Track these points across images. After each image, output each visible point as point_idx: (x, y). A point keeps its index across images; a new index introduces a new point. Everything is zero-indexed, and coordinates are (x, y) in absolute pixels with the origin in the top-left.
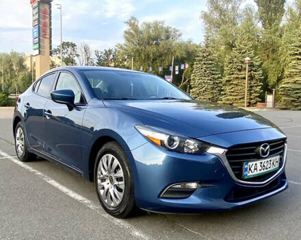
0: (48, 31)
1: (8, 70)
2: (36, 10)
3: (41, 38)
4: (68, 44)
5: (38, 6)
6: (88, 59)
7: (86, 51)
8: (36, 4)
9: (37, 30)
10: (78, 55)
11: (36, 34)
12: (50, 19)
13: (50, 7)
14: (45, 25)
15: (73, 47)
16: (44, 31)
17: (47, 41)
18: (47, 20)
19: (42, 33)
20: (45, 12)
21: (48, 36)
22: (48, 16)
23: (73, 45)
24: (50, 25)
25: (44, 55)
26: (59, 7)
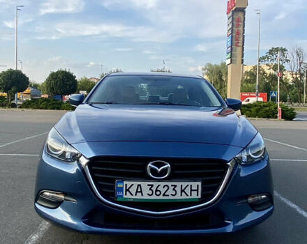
0: (241, 39)
1: (218, 81)
2: (231, 20)
3: (234, 47)
4: (277, 50)
5: (233, 15)
6: (300, 63)
7: (298, 55)
8: (230, 14)
9: (230, 39)
10: (288, 61)
11: (229, 44)
12: (244, 27)
13: (244, 14)
14: (238, 33)
15: (283, 52)
16: (237, 40)
17: (239, 49)
18: (241, 28)
19: (234, 42)
20: (238, 20)
21: (240, 44)
22: (242, 24)
23: (283, 50)
24: (244, 33)
25: (236, 63)
26: (258, 12)
